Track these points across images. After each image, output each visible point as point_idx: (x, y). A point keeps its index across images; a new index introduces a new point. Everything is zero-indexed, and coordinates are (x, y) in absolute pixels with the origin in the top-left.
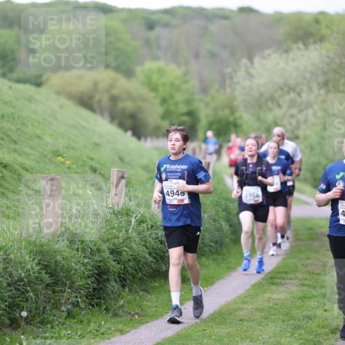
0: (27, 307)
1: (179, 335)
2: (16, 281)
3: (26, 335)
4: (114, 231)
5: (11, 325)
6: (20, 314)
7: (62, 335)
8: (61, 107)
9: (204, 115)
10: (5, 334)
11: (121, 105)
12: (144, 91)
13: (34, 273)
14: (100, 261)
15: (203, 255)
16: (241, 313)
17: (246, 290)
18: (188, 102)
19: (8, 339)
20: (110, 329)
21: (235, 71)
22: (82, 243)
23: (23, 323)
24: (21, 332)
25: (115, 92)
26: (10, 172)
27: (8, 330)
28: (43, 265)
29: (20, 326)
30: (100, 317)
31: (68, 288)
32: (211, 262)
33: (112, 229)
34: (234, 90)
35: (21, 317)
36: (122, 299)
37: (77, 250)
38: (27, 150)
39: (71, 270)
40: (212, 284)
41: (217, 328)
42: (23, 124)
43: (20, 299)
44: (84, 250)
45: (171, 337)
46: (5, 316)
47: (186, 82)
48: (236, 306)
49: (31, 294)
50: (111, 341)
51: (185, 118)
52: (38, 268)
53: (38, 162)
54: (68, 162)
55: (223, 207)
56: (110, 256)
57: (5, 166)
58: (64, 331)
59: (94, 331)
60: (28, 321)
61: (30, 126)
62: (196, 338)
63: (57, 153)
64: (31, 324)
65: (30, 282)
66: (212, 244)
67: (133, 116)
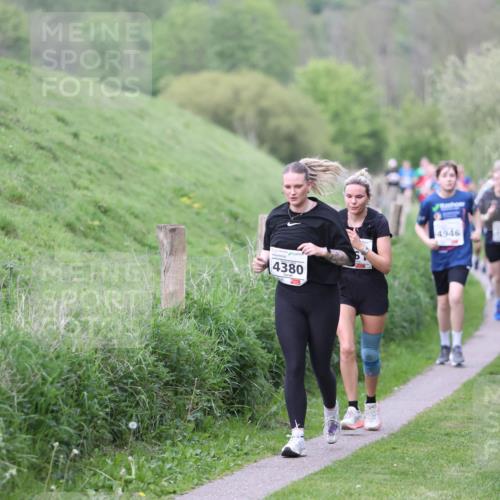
0: (137, 416)
1: (358, 456)
2: (122, 378)
3: (135, 455)
4: (263, 305)
5: (114, 440)
6: (127, 425)
7: (188, 455)
8: (187, 125)
9: (395, 137)
10: (105, 455)
11: (273, 123)
12: (307, 102)
13: (148, 365)
14: (243, 349)
15: (392, 340)
16: (449, 424)
17: (456, 391)
18: (370, 118)
19: (109, 461)
20: (257, 447)
21: (439, 73)
22: (216, 323)
23: (131, 439)
24: (128, 451)
25: (265, 103)
26: (113, 219)
27: (109, 449)
28: (159, 354)
29: (126, 444)
30: (243, 430)
31: (197, 388)
32: (404, 350)
33: (260, 302)
34: (437, 101)
35: (129, 429)
36: (275, 403)
37: (210, 332)
38: (137, 188)
39: (200, 362)
40: (405, 381)
41: (413, 445)
42: (131, 150)
43: (127, 403)
44: (219, 333)
45: (345, 460)
46: (105, 428)
47: (367, 88)
48: (440, 413)
49: (143, 397)
50: (258, 464)
51: (367, 142)
52: (153, 358)
53: (153, 205)
54: (196, 205)
55: (422, 271)
56: (257, 341)
57: (105, 211)
58: (191, 450)
59: (235, 450)
60: (138, 435)
61: (141, 153)
62: (382, 459)
63: (180, 193)
64: (143, 440)
65: (142, 379)
66: (405, 324)
67: (291, 139)
